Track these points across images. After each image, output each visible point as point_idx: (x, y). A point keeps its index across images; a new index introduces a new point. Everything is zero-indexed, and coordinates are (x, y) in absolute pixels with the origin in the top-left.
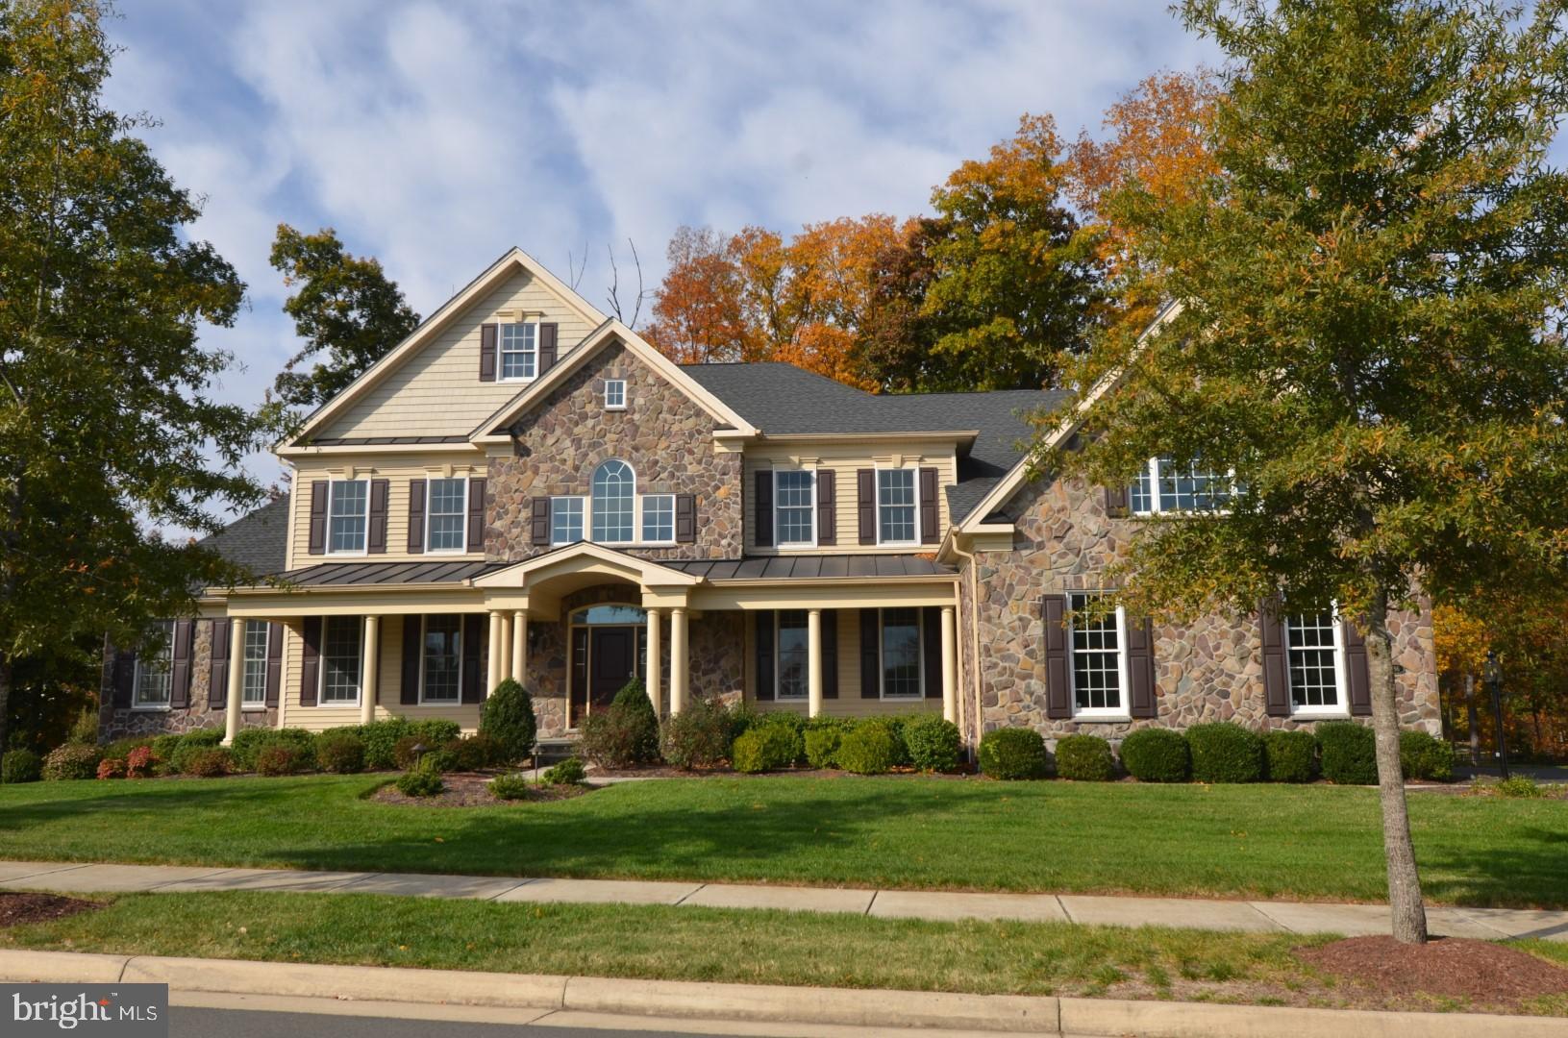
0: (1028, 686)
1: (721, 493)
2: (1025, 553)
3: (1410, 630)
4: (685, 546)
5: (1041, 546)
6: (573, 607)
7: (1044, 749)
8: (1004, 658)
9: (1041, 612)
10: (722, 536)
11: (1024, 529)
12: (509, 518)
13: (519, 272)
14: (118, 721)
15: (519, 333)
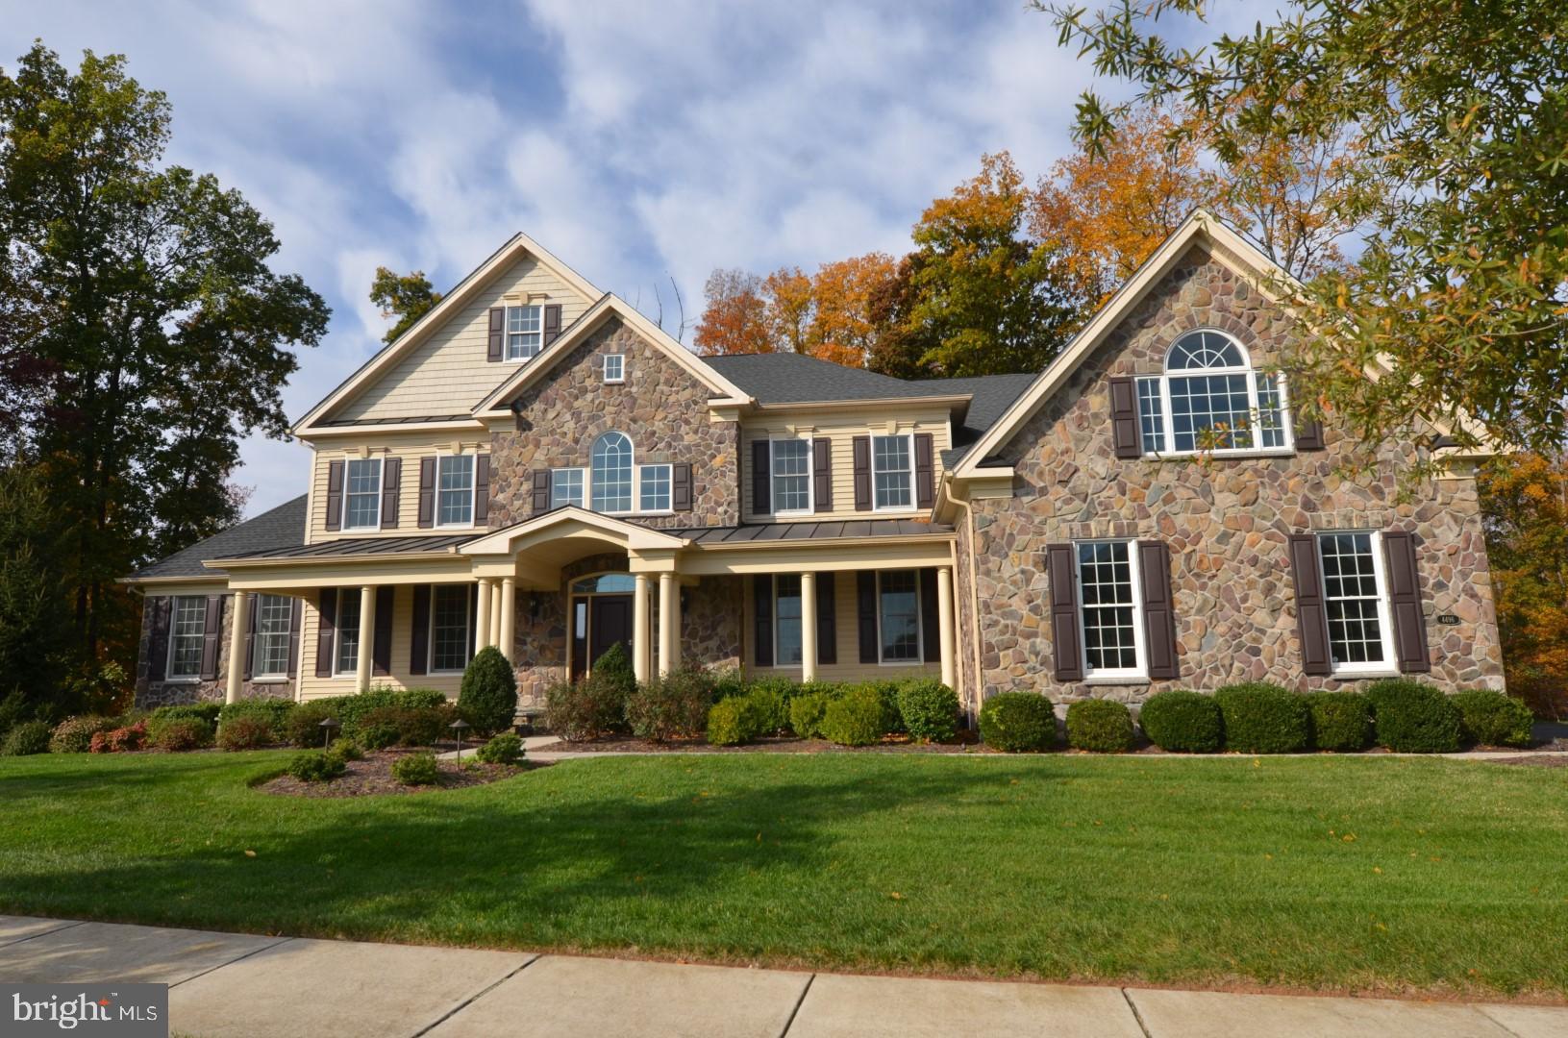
0: (1033, 645)
1: (717, 462)
2: (1026, 499)
3: (1465, 575)
4: (682, 515)
5: (1043, 491)
6: (572, 576)
7: (1053, 715)
8: (1005, 615)
9: (1046, 563)
10: (719, 504)
11: (1026, 475)
12: (511, 491)
13: (526, 258)
14: (152, 693)
15: (525, 315)
